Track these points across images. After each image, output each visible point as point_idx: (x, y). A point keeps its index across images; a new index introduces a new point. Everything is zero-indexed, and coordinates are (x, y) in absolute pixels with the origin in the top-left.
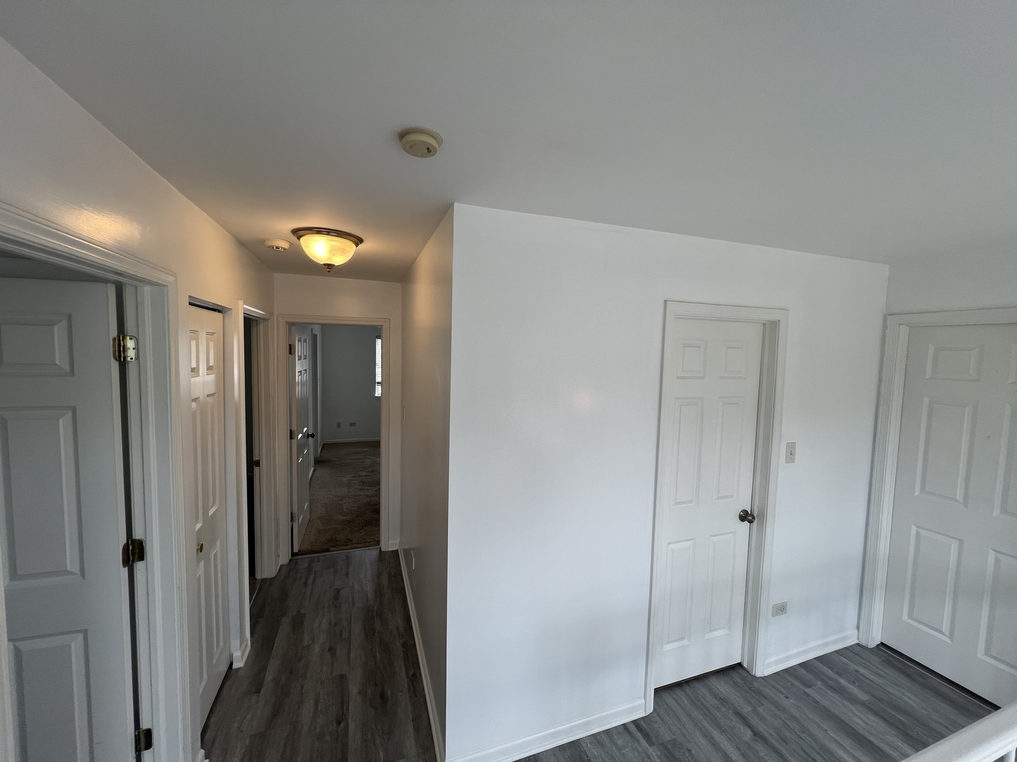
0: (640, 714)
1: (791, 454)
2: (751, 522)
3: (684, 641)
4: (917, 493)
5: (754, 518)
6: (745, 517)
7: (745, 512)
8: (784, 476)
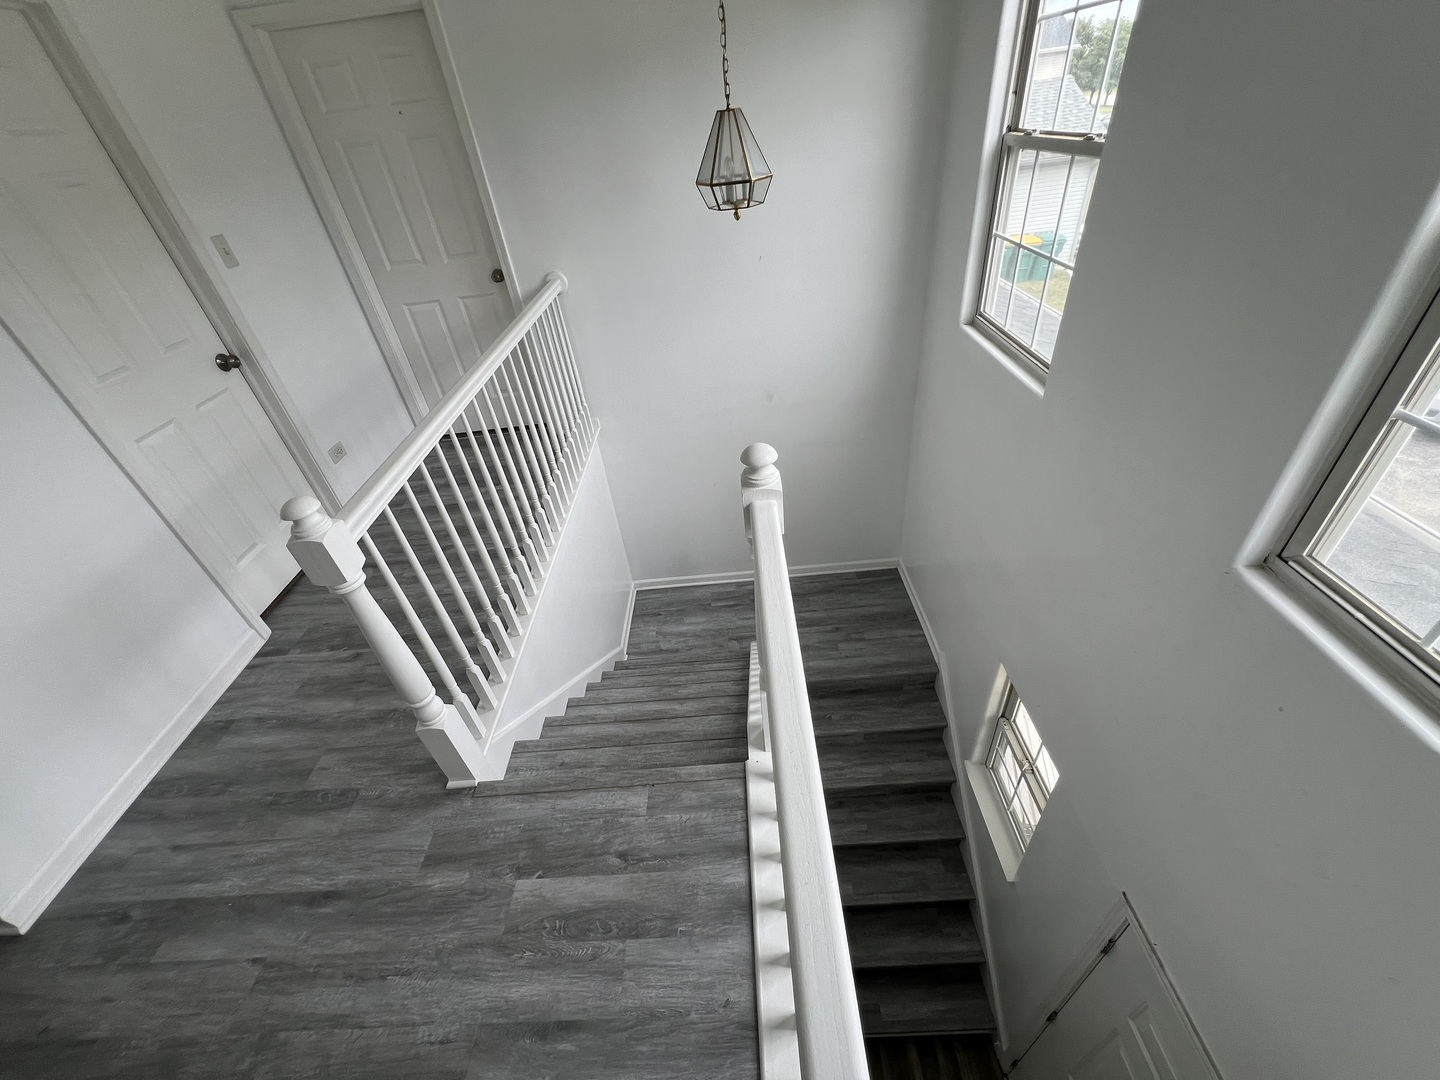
0: (259, 644)
1: (226, 253)
2: (237, 365)
3: (258, 547)
4: (389, 268)
5: (236, 359)
6: (226, 363)
7: (220, 356)
8: (237, 288)
